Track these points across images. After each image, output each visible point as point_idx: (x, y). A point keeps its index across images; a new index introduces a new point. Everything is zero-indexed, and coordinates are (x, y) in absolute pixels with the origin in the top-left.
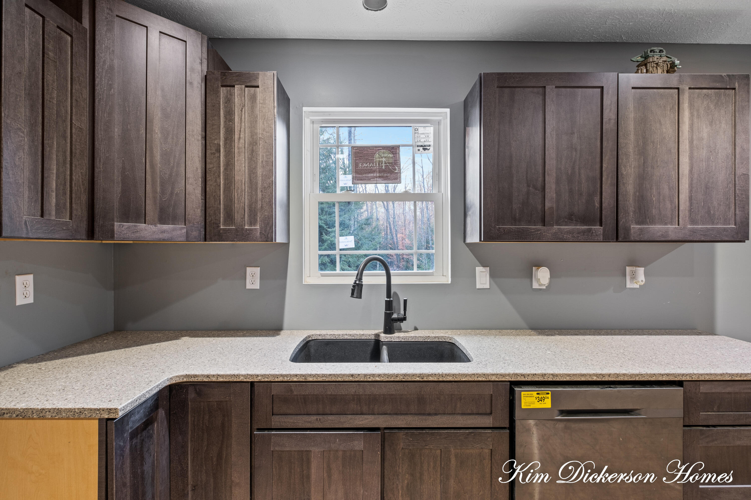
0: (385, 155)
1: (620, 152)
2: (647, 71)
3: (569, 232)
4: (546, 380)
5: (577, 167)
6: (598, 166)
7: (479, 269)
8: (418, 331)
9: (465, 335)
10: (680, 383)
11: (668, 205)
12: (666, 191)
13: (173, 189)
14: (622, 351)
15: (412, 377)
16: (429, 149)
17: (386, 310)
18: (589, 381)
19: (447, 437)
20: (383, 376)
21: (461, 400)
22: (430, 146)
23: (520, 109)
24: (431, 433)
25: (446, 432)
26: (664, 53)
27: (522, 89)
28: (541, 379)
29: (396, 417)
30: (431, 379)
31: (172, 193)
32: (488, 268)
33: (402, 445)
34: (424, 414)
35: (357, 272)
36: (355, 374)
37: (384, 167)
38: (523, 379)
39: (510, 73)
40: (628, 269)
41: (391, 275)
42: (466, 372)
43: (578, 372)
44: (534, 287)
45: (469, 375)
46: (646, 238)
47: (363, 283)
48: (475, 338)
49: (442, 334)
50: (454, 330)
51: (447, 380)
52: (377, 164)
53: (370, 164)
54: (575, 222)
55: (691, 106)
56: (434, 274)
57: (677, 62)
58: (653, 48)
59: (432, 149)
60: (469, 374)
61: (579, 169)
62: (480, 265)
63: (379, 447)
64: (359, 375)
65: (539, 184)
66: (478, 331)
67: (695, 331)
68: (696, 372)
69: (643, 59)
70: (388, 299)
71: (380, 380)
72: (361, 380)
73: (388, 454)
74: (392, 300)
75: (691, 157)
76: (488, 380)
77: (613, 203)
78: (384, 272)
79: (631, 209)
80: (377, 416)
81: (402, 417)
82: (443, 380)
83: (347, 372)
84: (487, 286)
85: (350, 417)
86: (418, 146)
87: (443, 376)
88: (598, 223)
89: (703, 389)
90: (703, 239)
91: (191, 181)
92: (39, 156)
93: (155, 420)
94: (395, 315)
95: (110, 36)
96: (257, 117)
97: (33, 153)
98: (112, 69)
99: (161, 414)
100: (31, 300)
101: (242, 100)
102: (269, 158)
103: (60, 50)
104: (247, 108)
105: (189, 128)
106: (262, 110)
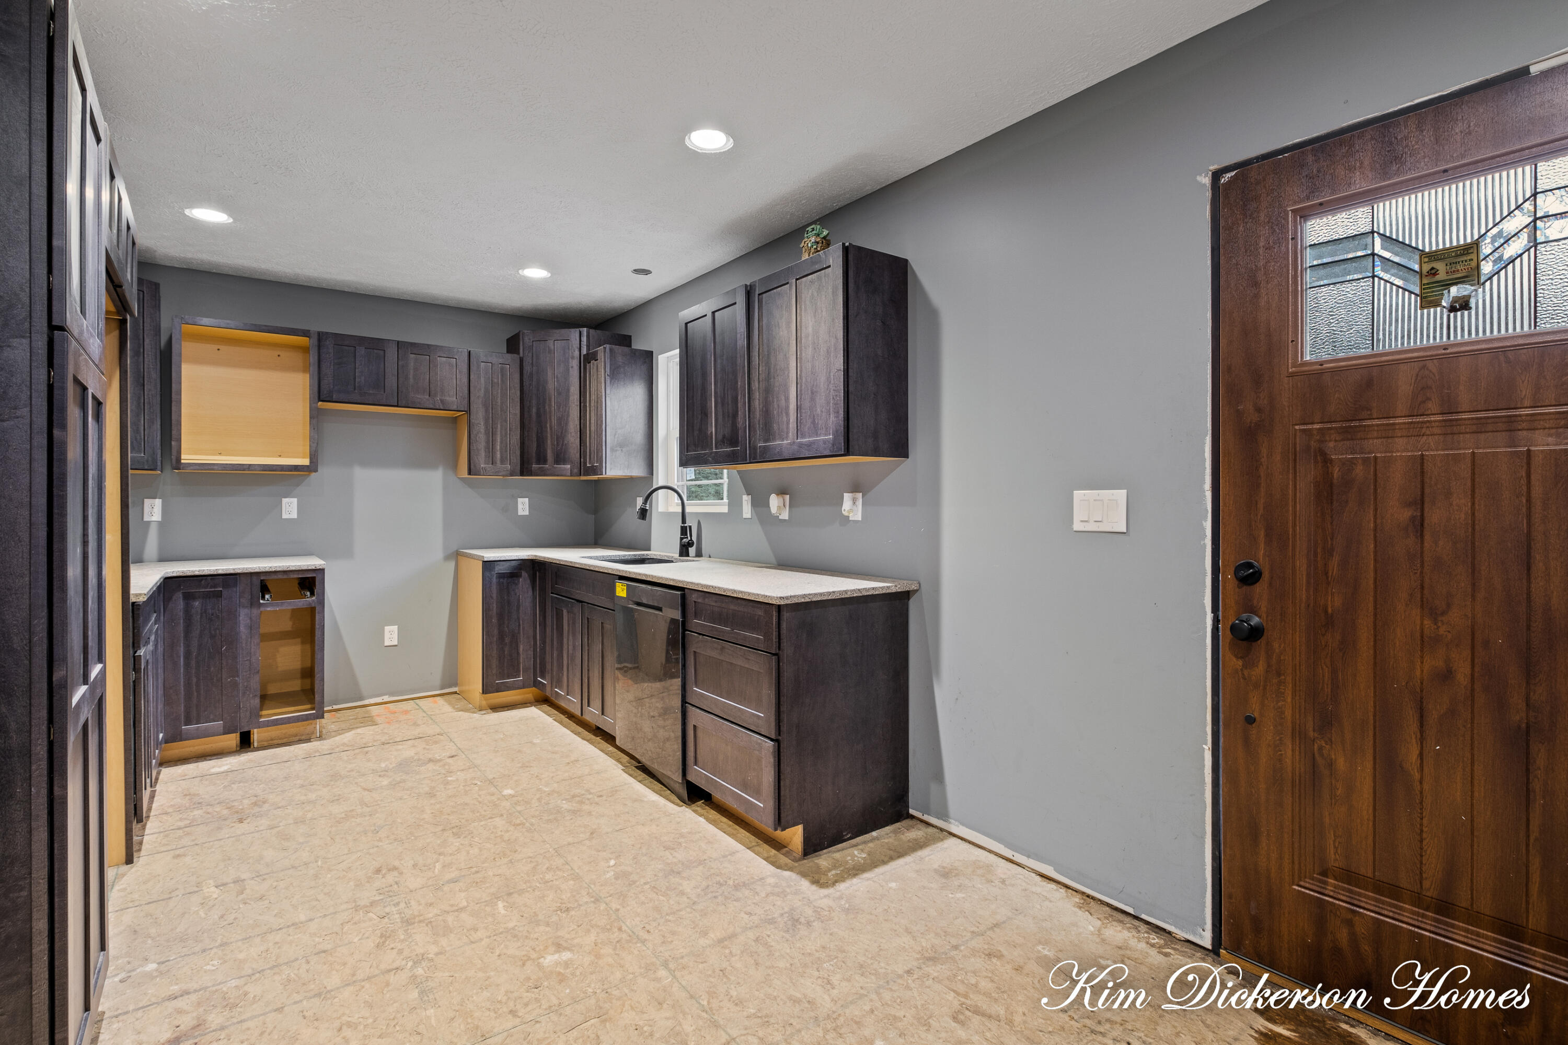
1: (751, 367)
3: (722, 455)
7: (745, 498)
17: (681, 535)
32: (750, 496)
46: (767, 458)
54: (726, 444)
55: (797, 299)
62: (745, 493)
70: (684, 525)
75: (798, 360)
77: (746, 422)
79: (759, 426)
84: (750, 516)
91: (573, 434)
92: (491, 434)
93: (520, 576)
94: (685, 540)
95: (530, 355)
96: (598, 382)
97: (487, 433)
98: (531, 374)
99: (524, 574)
100: (527, 513)
101: (593, 371)
102: (601, 412)
103: (502, 376)
104: (595, 377)
105: (571, 398)
106: (599, 376)
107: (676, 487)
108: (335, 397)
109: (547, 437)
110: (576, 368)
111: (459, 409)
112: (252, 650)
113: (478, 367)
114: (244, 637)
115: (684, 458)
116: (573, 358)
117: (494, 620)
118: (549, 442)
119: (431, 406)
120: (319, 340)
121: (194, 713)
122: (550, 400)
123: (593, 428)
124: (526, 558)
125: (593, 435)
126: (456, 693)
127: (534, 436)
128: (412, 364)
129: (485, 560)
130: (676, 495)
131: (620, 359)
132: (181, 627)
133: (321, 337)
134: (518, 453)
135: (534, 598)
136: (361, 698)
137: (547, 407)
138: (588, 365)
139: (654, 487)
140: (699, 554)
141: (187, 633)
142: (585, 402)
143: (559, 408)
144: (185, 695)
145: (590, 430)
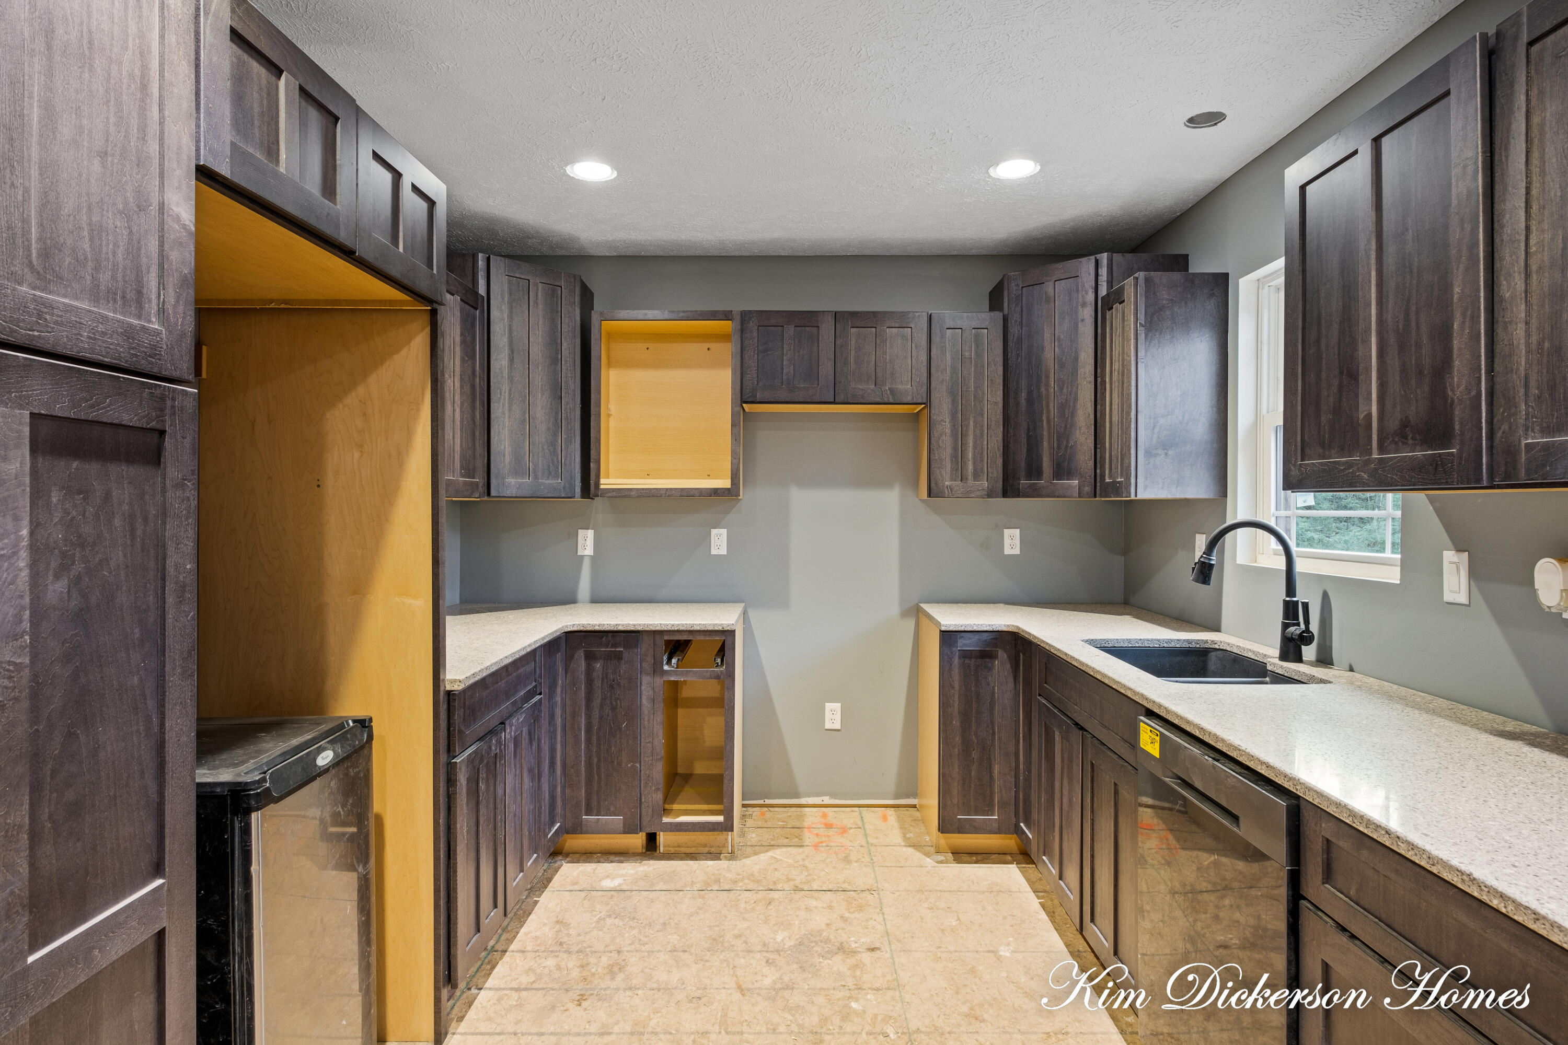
7: (1449, 556)
13: (1068, 442)
17: (1284, 617)
31: (1067, 447)
32: (1466, 555)
46: (1558, 476)
54: (1411, 442)
62: (1452, 547)
70: (1288, 599)
84: (1463, 598)
91: (1083, 430)
92: (959, 435)
93: (996, 657)
94: (1292, 629)
95: (1018, 309)
96: (1125, 339)
97: (954, 435)
98: (1020, 339)
99: (1002, 655)
100: (1017, 551)
101: (1117, 322)
102: (1129, 389)
103: (977, 346)
104: (1119, 331)
105: (1081, 371)
106: (1127, 329)
107: (1272, 523)
108: (759, 396)
109: (1042, 435)
110: (1089, 321)
111: (915, 401)
112: (655, 729)
113: (943, 336)
114: (646, 712)
115: (1295, 472)
116: (1084, 305)
117: (956, 722)
118: (1045, 444)
119: (878, 400)
120: (742, 323)
121: (594, 803)
122: (1047, 377)
123: (1115, 419)
124: (1005, 629)
125: (1115, 430)
126: (914, 806)
127: (1023, 435)
128: (853, 342)
129: (943, 629)
130: (1273, 539)
131: (1164, 295)
132: (582, 694)
133: (745, 316)
134: (1000, 462)
135: (1016, 695)
136: (797, 795)
137: (1043, 389)
138: (1108, 314)
139: (1230, 522)
140: (1325, 660)
141: (589, 699)
142: (1103, 376)
143: (1061, 389)
144: (586, 777)
145: (1111, 422)
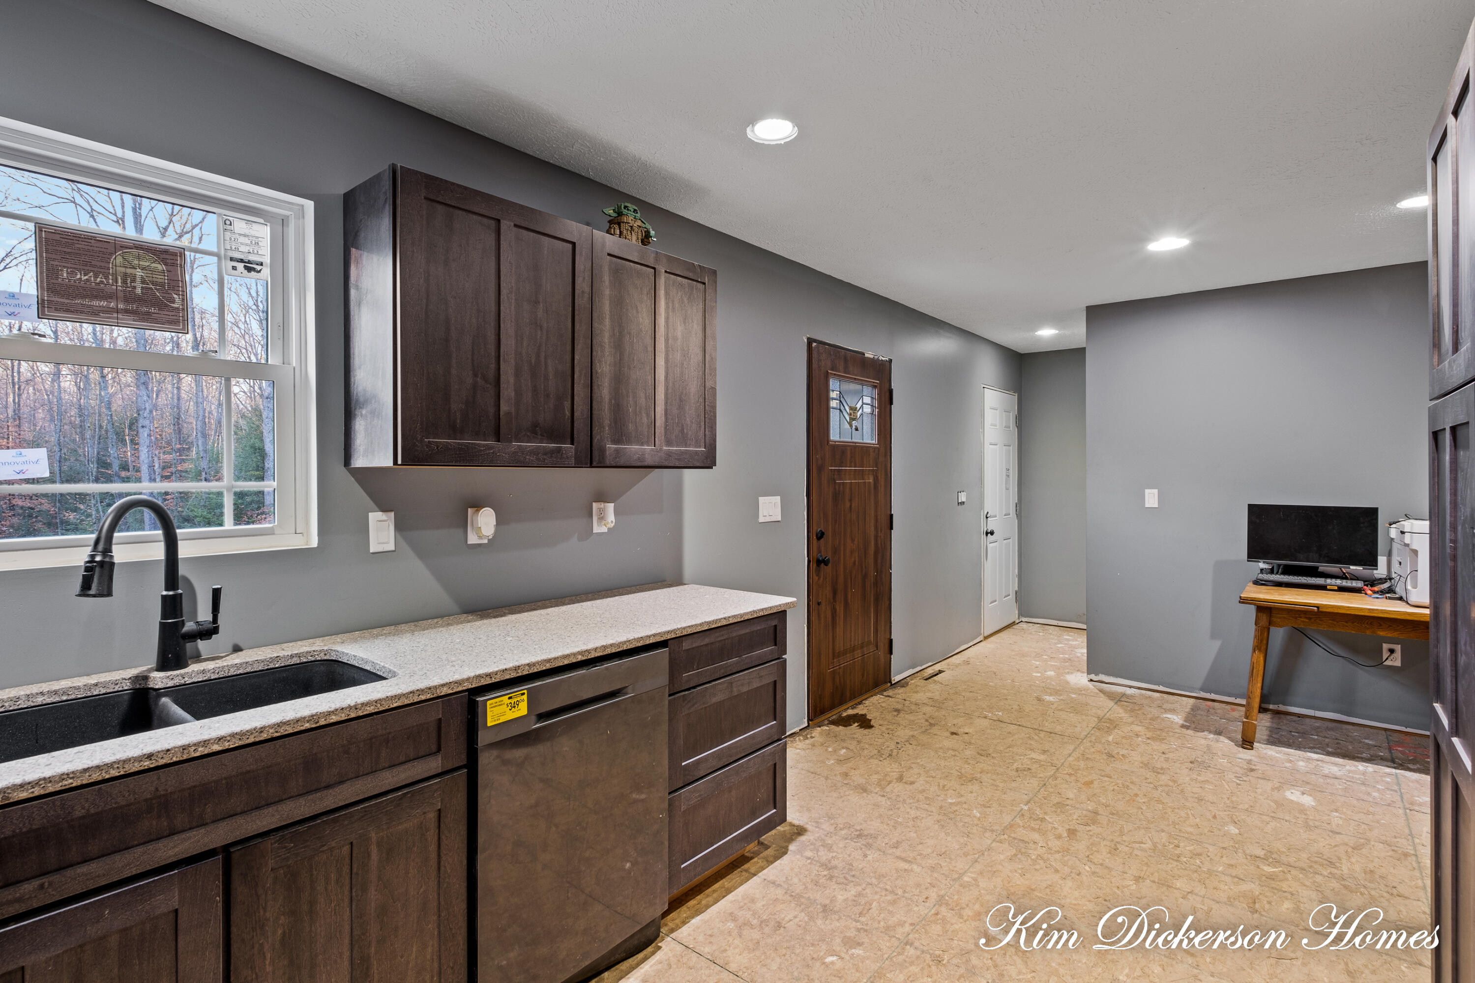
0: (141, 263)
1: (594, 342)
2: (621, 233)
3: (534, 452)
4: (520, 674)
5: (543, 355)
6: (568, 357)
7: (376, 518)
8: (244, 652)
9: (355, 640)
10: (663, 644)
11: (645, 420)
12: (642, 401)
14: (599, 619)
15: (295, 726)
16: (259, 271)
17: (164, 615)
18: (573, 663)
19: (362, 817)
20: (228, 738)
21: (388, 742)
22: (262, 264)
23: (461, 245)
24: (333, 819)
25: (361, 808)
26: (638, 215)
27: (464, 213)
28: (514, 675)
29: (257, 813)
30: (334, 719)
32: (392, 514)
33: (271, 863)
34: (317, 790)
35: (94, 536)
36: (159, 752)
37: (139, 291)
38: (488, 681)
39: (446, 181)
40: (595, 506)
41: (179, 537)
42: (399, 692)
43: (560, 654)
44: (469, 542)
45: (404, 695)
46: (622, 463)
47: (116, 560)
48: (377, 642)
49: (305, 648)
50: (326, 638)
51: (365, 713)
52: (120, 281)
53: (96, 277)
54: (540, 437)
55: (667, 294)
56: (276, 532)
57: (652, 233)
58: (627, 204)
59: (266, 272)
60: (404, 692)
61: (546, 358)
62: (377, 509)
63: (218, 886)
64: (168, 750)
65: (491, 373)
66: (375, 631)
67: (665, 583)
68: (679, 627)
69: (615, 215)
70: (171, 593)
71: (220, 748)
72: (175, 759)
73: (240, 890)
74: (181, 594)
75: (667, 360)
76: (435, 695)
77: (587, 413)
78: (160, 532)
79: (607, 422)
80: (212, 826)
81: (270, 809)
82: (358, 715)
83: (135, 752)
84: (391, 547)
85: (140, 850)
86: (232, 259)
87: (356, 709)
88: (569, 440)
89: (686, 645)
90: (677, 464)
